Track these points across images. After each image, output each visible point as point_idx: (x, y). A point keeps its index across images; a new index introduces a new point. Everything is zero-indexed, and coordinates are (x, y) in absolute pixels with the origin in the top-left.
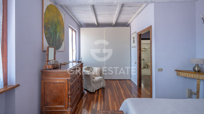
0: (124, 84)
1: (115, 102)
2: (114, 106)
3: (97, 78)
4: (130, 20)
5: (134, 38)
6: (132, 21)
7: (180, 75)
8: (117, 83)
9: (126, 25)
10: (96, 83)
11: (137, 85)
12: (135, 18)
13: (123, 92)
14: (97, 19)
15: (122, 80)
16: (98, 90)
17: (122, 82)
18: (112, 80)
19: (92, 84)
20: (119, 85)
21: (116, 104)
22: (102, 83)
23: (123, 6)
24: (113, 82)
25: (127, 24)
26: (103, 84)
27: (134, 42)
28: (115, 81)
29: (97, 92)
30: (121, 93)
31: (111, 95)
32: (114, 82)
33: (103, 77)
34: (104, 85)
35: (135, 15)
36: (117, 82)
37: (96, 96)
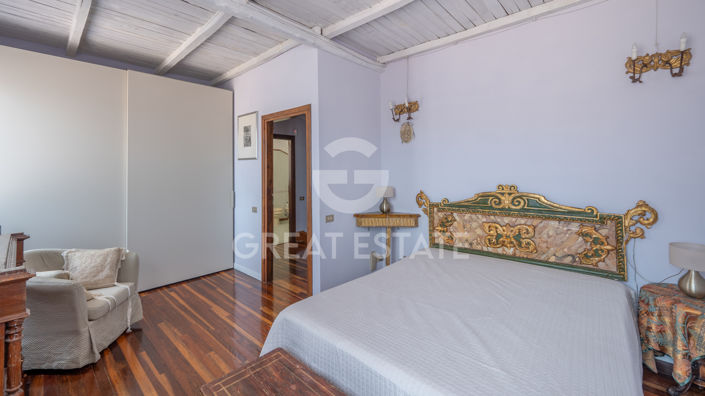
0: (219, 290)
1: (212, 354)
2: (216, 365)
3: (105, 296)
4: (232, 68)
5: (247, 130)
6: (239, 74)
7: (363, 224)
8: (188, 291)
9: (215, 80)
10: (105, 316)
11: (260, 279)
12: (254, 67)
13: (227, 314)
14: (89, 24)
15: (203, 276)
16: (114, 345)
17: (206, 284)
18: (160, 288)
19: (84, 330)
20: (200, 296)
21: (221, 357)
22: (130, 310)
23: (231, 21)
24: (169, 296)
25: (219, 79)
26: (132, 315)
27: (248, 142)
28: (175, 288)
29: (109, 357)
30: (222, 320)
31: (184, 341)
32: (172, 294)
33: (132, 284)
34: (140, 316)
35: (255, 60)
36: (184, 290)
37: (112, 373)
